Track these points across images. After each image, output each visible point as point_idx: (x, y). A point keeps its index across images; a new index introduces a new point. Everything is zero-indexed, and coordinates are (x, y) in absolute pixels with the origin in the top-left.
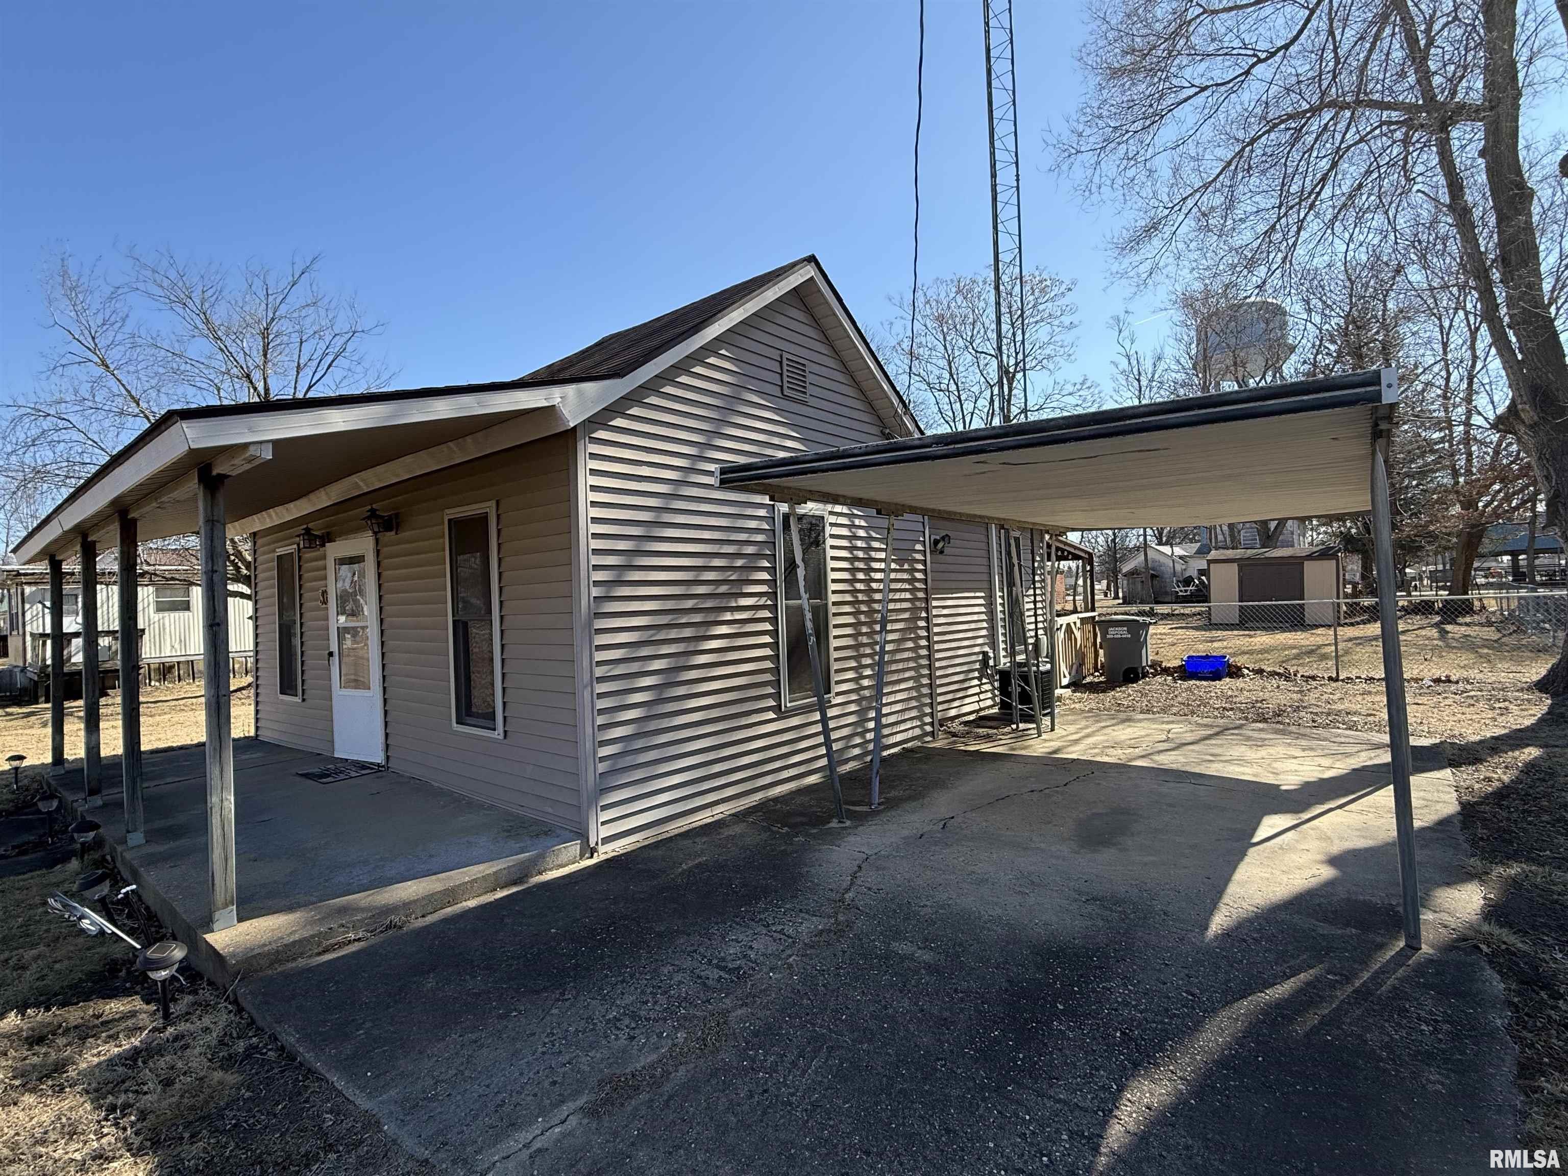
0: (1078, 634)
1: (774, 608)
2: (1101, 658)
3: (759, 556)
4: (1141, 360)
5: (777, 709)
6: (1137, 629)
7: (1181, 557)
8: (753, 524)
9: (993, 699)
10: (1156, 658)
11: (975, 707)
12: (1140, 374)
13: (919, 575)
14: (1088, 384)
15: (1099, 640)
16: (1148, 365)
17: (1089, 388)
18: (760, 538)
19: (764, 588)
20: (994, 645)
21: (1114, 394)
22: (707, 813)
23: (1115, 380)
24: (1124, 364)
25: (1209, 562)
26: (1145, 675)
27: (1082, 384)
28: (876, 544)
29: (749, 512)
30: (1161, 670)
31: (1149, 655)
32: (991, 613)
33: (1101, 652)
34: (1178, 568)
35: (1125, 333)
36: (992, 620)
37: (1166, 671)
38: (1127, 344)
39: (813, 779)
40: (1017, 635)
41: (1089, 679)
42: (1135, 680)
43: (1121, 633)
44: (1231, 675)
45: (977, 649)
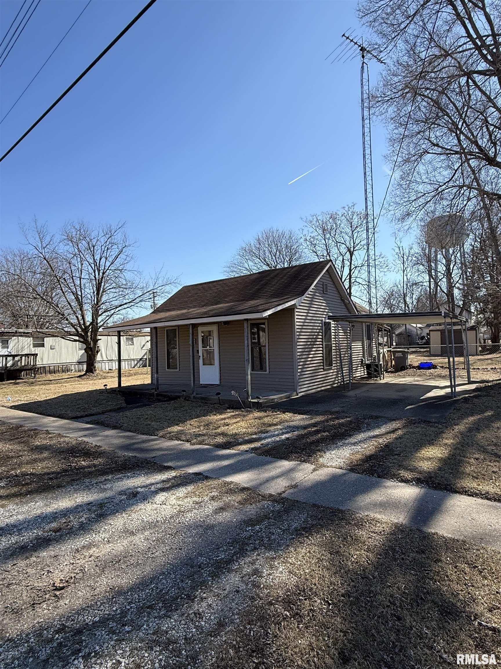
0: (386, 355)
1: (322, 345)
2: (393, 363)
3: (319, 332)
4: (404, 249)
5: (323, 369)
6: (405, 354)
7: (420, 328)
8: (318, 325)
9: (364, 372)
10: (411, 363)
11: (360, 375)
12: (403, 255)
13: (349, 337)
14: (383, 256)
15: (393, 357)
16: (407, 251)
17: (383, 258)
18: (319, 328)
19: (321, 340)
20: (364, 357)
21: (393, 262)
22: (314, 390)
23: (393, 256)
24: (397, 250)
25: (430, 331)
26: (407, 368)
27: (380, 256)
28: (340, 329)
29: (317, 322)
30: (412, 367)
31: (409, 362)
32: (363, 348)
33: (393, 361)
34: (419, 332)
35: (398, 239)
36: (363, 349)
37: (414, 367)
38: (399, 243)
39: (328, 387)
40: (370, 354)
41: (389, 370)
42: (404, 370)
43: (400, 355)
44: (434, 368)
45: (359, 358)
